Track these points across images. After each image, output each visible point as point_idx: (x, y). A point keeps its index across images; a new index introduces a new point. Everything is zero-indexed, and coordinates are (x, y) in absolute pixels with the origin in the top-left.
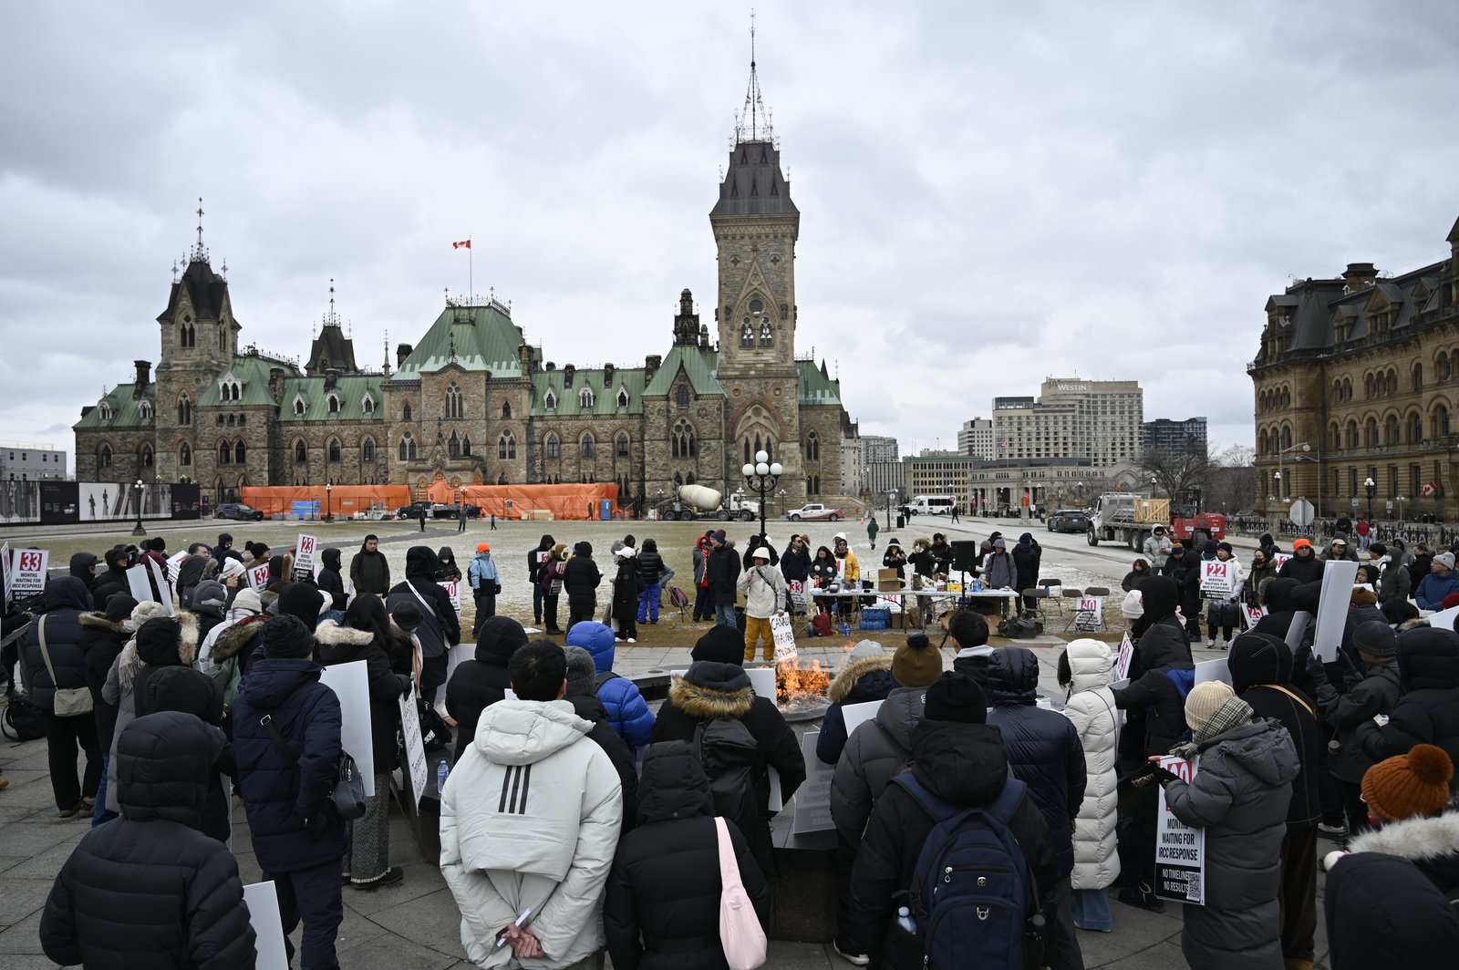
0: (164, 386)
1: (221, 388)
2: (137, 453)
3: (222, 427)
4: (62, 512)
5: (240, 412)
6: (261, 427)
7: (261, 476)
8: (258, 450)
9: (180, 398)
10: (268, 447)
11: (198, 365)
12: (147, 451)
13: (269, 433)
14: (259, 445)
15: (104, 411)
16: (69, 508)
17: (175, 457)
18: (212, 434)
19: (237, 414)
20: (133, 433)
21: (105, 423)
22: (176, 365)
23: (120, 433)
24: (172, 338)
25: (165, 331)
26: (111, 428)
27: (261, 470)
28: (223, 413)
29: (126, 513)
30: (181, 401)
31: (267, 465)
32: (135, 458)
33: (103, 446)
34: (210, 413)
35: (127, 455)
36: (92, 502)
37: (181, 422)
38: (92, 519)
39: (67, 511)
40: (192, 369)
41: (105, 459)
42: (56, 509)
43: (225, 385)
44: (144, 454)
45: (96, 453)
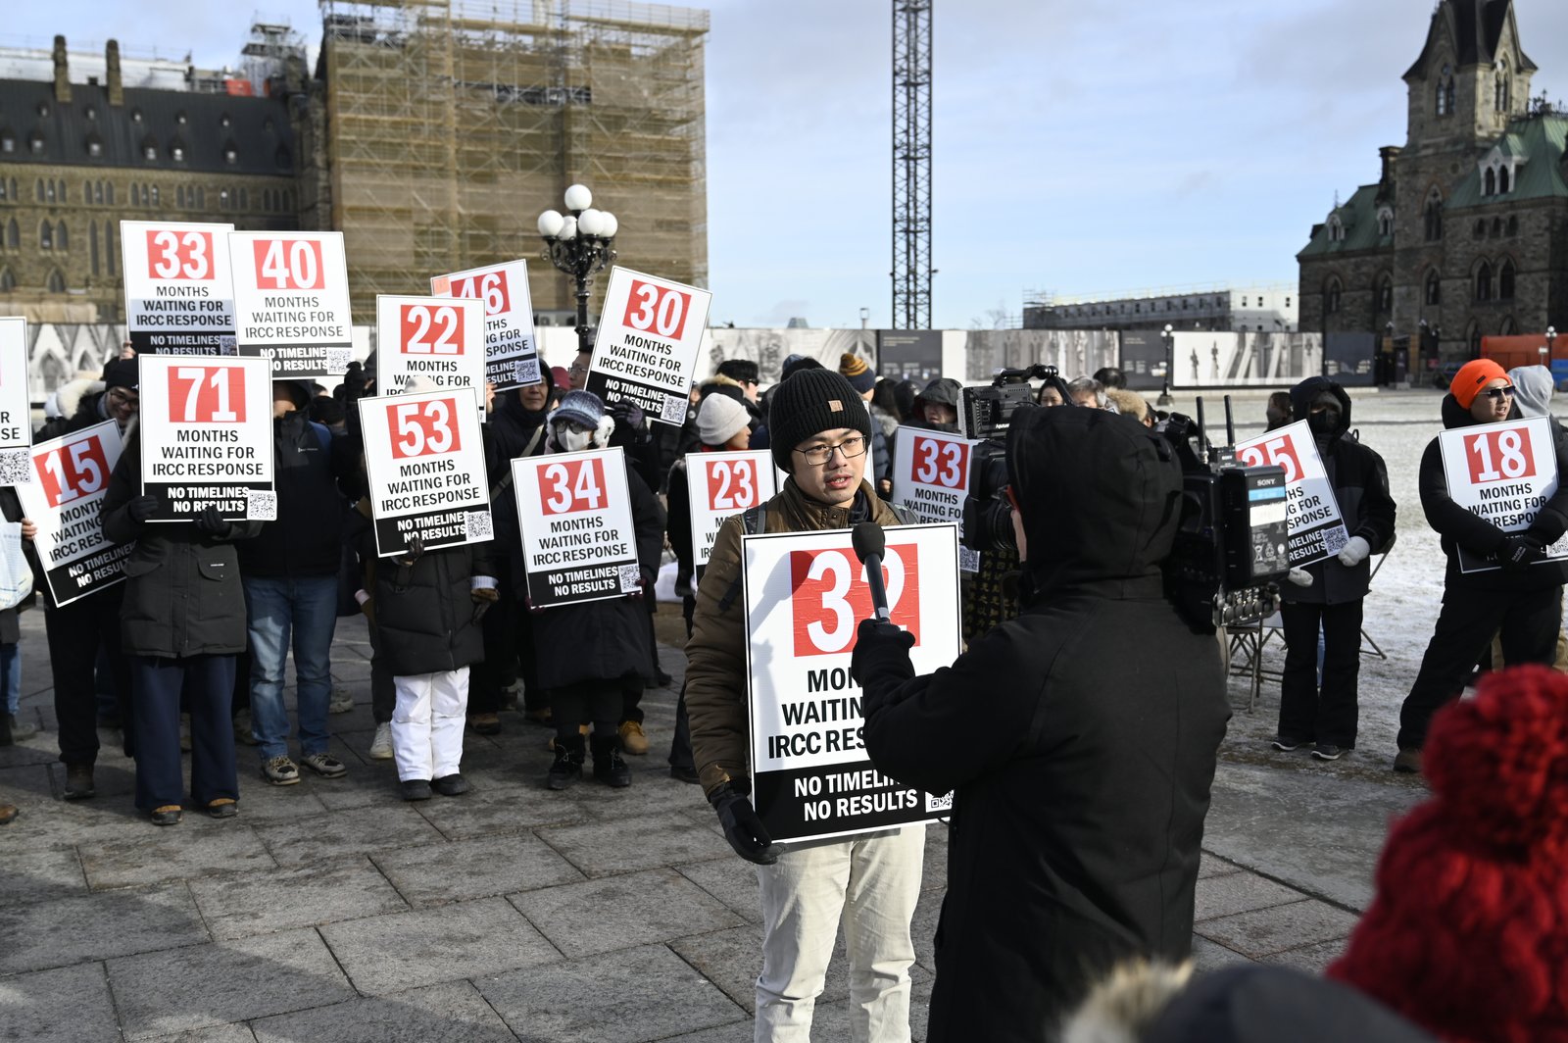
0: (1408, 183)
1: (1483, 175)
2: (1374, 288)
3: (1481, 239)
4: (1148, 374)
5: (1510, 213)
6: (1542, 235)
7: (1537, 318)
8: (1534, 275)
9: (1429, 199)
10: (1551, 269)
11: (1455, 142)
12: (1386, 285)
13: (1553, 244)
14: (1536, 265)
15: (1335, 229)
16: (1159, 367)
17: (1418, 294)
18: (1466, 253)
19: (1505, 216)
20: (1368, 258)
21: (1335, 247)
22: (1426, 147)
23: (1353, 260)
24: (1423, 103)
25: (1414, 93)
26: (1342, 254)
27: (1538, 308)
28: (1486, 217)
29: (1247, 376)
30: (1430, 205)
31: (1546, 298)
32: (1369, 297)
33: (1331, 281)
34: (1466, 219)
35: (1360, 293)
36: (1195, 359)
37: (1428, 237)
38: (1193, 383)
39: (1156, 372)
40: (1449, 149)
41: (1334, 299)
42: (1141, 370)
43: (1490, 171)
44: (1383, 290)
45: (1323, 292)
